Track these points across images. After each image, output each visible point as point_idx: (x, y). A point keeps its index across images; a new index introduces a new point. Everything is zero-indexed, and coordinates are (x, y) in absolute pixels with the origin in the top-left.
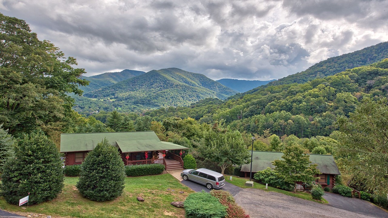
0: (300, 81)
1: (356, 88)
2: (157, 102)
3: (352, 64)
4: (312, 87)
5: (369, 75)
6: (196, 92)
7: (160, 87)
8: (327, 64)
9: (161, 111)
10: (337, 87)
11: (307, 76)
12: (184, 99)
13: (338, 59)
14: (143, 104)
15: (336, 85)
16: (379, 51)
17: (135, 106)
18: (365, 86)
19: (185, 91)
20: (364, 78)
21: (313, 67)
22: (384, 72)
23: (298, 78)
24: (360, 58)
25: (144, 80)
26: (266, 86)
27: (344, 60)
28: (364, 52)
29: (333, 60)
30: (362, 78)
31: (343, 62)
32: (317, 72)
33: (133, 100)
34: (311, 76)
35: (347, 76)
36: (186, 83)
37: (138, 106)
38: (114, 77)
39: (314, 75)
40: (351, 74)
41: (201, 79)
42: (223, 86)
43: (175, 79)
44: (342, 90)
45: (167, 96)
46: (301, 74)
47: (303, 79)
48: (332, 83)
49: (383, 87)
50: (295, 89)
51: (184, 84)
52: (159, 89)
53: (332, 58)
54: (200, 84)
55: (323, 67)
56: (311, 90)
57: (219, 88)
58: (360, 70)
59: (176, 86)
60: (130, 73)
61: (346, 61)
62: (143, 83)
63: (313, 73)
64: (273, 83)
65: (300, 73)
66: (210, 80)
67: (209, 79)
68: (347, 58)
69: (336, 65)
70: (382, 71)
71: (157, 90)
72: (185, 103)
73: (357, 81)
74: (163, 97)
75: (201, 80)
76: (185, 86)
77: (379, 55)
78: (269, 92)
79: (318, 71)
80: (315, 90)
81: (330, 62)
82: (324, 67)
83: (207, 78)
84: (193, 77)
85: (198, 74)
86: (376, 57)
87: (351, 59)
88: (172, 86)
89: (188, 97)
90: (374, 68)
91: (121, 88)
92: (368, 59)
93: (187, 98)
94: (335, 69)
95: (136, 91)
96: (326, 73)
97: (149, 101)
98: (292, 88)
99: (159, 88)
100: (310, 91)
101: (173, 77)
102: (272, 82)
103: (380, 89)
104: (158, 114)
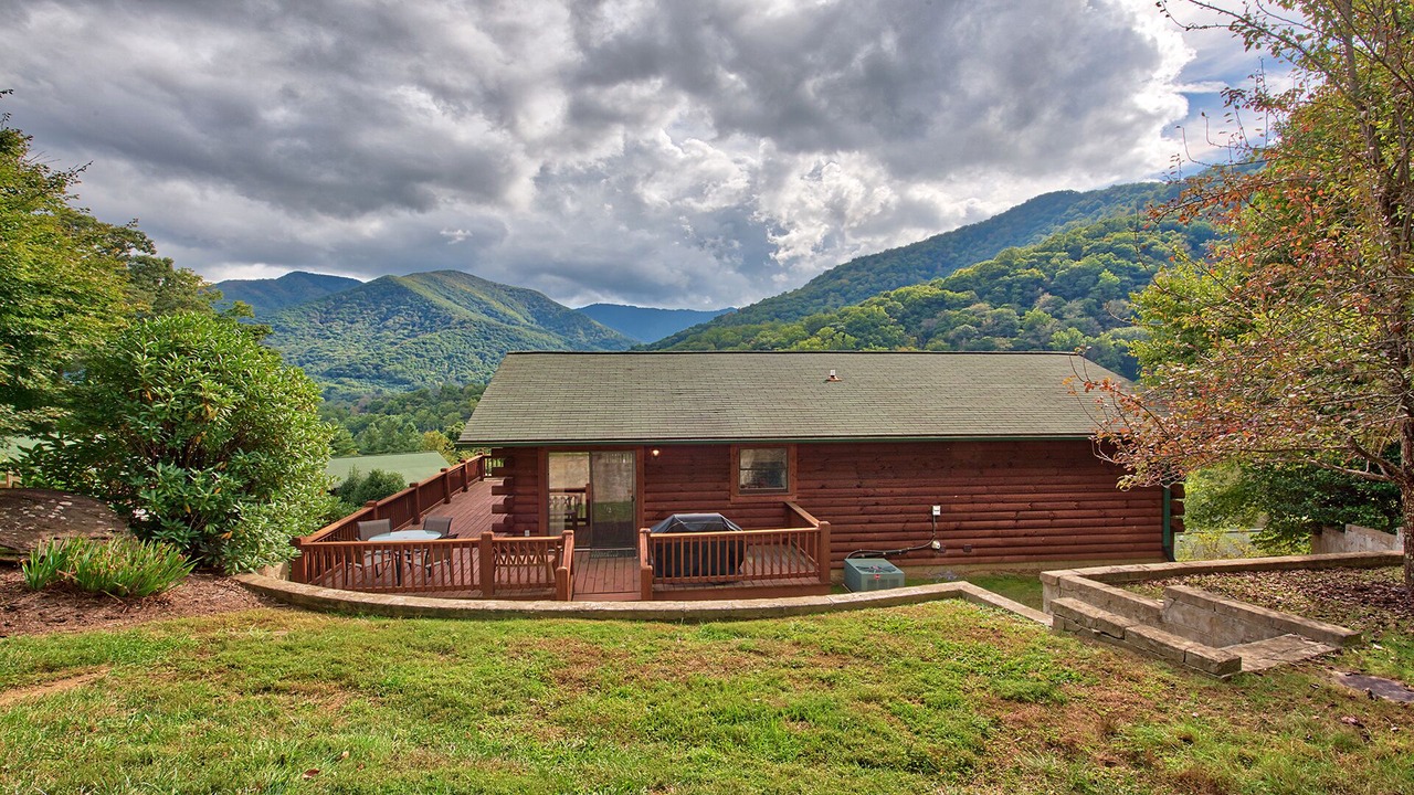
0: (791, 313)
1: (900, 336)
2: (403, 372)
3: (904, 275)
4: (807, 335)
5: (926, 306)
6: (519, 340)
7: (410, 328)
8: (852, 272)
9: (419, 399)
10: (861, 334)
11: (805, 301)
12: (484, 363)
13: (876, 262)
14: (359, 377)
15: (859, 329)
16: (962, 245)
17: (332, 385)
18: (919, 332)
19: (488, 339)
20: (917, 314)
21: (821, 280)
22: (955, 301)
23: (786, 308)
24: (923, 262)
25: (359, 305)
26: (707, 327)
27: (887, 264)
28: (931, 247)
29: (864, 264)
30: (913, 313)
31: (886, 270)
32: (828, 292)
33: (325, 366)
34: (816, 301)
35: (881, 308)
36: (491, 315)
37: (342, 383)
38: (257, 292)
39: (821, 300)
40: (890, 304)
41: (535, 303)
42: (597, 323)
43: (455, 302)
44: (871, 341)
45: (432, 354)
46: (793, 297)
47: (796, 310)
48: (849, 325)
49: (951, 334)
50: (769, 338)
51: (485, 318)
52: (406, 331)
53: (862, 258)
54: (530, 319)
55: (842, 281)
56: (805, 342)
57: (584, 329)
58: (908, 294)
59: (461, 324)
60: (311, 284)
61: (893, 267)
62: (354, 313)
63: (820, 294)
64: (725, 319)
65: (790, 294)
66: (559, 307)
67: (557, 304)
68: (895, 261)
69: (872, 277)
70: (952, 299)
71: (401, 336)
72: (488, 374)
73: (902, 320)
74: (422, 356)
75: (534, 307)
76: (488, 325)
77: (960, 256)
78: (713, 345)
79: (830, 290)
80: (814, 340)
81: (857, 269)
82: (845, 281)
83: (552, 303)
84: (510, 298)
85: (525, 291)
86: (954, 259)
87: (903, 261)
88: (449, 323)
89: (497, 354)
90: (937, 291)
91: (284, 330)
92: (940, 265)
93: (494, 358)
94: (867, 285)
95: (335, 338)
96: (849, 295)
97: (376, 367)
98: (762, 337)
99: (405, 329)
100: (801, 343)
101: (448, 299)
102: (722, 316)
103: (946, 340)
104: (408, 408)
